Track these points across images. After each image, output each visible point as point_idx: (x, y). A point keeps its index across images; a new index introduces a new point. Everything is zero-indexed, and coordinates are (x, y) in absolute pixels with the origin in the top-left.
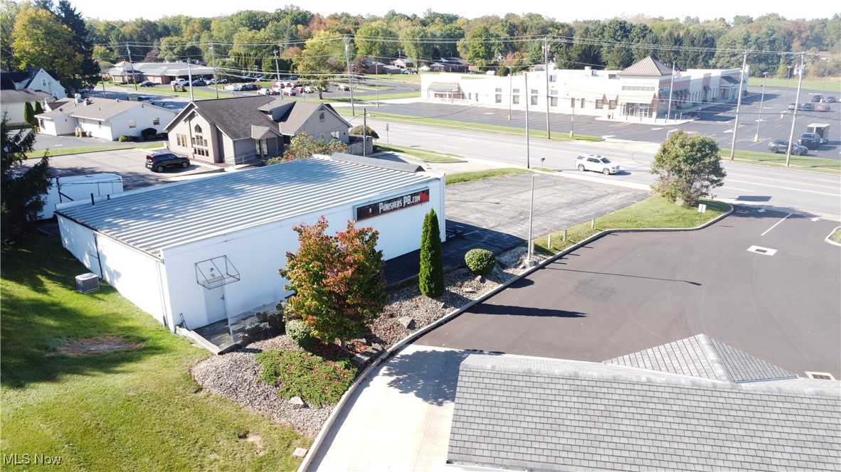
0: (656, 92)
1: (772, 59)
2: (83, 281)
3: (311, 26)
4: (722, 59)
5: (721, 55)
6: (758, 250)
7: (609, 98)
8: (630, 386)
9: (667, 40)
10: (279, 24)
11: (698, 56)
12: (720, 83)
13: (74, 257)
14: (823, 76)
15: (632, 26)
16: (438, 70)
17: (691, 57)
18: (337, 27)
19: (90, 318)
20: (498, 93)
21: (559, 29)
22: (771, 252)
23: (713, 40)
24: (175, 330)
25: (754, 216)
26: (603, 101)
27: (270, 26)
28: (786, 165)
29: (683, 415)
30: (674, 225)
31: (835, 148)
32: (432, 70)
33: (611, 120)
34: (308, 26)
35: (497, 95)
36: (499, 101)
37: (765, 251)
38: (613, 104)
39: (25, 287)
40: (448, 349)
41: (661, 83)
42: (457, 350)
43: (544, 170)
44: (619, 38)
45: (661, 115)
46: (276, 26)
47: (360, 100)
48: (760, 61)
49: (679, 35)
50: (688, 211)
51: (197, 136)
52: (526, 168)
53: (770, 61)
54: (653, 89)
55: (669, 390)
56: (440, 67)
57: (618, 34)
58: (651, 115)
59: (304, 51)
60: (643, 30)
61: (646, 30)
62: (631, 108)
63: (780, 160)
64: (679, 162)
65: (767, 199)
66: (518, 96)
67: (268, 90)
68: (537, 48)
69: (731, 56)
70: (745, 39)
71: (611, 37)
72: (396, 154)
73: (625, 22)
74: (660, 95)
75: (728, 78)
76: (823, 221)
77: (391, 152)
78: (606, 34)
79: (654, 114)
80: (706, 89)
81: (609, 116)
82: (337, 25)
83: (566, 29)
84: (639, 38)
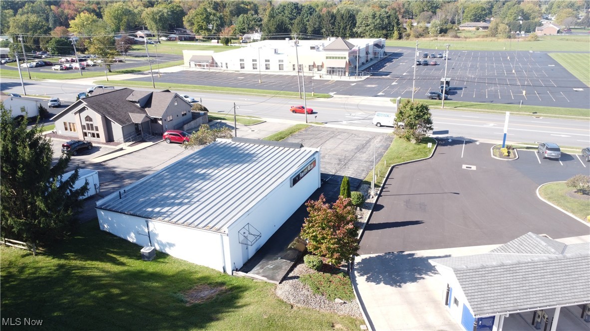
0: (347, 59)
1: (389, 27)
2: (149, 253)
3: (62, 6)
4: (361, 28)
5: (360, 25)
6: (467, 167)
7: (317, 64)
8: (526, 265)
9: (327, 16)
10: (34, 5)
11: (347, 26)
12: (373, 49)
13: (116, 236)
14: (418, 37)
15: (302, 7)
16: (174, 40)
17: (342, 27)
18: (84, 7)
19: (173, 276)
20: (242, 62)
21: (247, 5)
22: (474, 168)
23: (354, 16)
24: (232, 273)
25: (450, 145)
26: (313, 66)
27: (26, 6)
28: (442, 107)
29: (552, 273)
30: (419, 156)
31: (456, 93)
32: (170, 40)
33: (322, 79)
34: (60, 6)
35: (241, 64)
36: (242, 68)
37: (471, 168)
38: (320, 68)
39: (108, 264)
40: (377, 255)
41: (350, 54)
42: (381, 254)
43: (317, 123)
44: (295, 15)
45: (352, 74)
46: (32, 7)
47: (139, 71)
48: (383, 29)
49: (333, 13)
50: (419, 146)
51: (88, 124)
52: (305, 123)
53: (388, 29)
54: (345, 58)
55: (541, 263)
56: (175, 38)
57: (294, 12)
58: (345, 75)
59: (69, 29)
60: (309, 9)
61: (311, 9)
62: (332, 71)
63: (437, 104)
64: (411, 119)
65: (446, 132)
66: (256, 64)
67: (61, 66)
68: (242, 22)
69: (366, 26)
70: (373, 15)
71: (290, 14)
72: (223, 121)
73: (298, 4)
74: (349, 62)
75: (377, 45)
76: (481, 144)
77: (219, 121)
78: (286, 12)
79: (347, 73)
80: (367, 53)
81: (321, 76)
82: (84, 5)
83: (252, 5)
84: (307, 14)
